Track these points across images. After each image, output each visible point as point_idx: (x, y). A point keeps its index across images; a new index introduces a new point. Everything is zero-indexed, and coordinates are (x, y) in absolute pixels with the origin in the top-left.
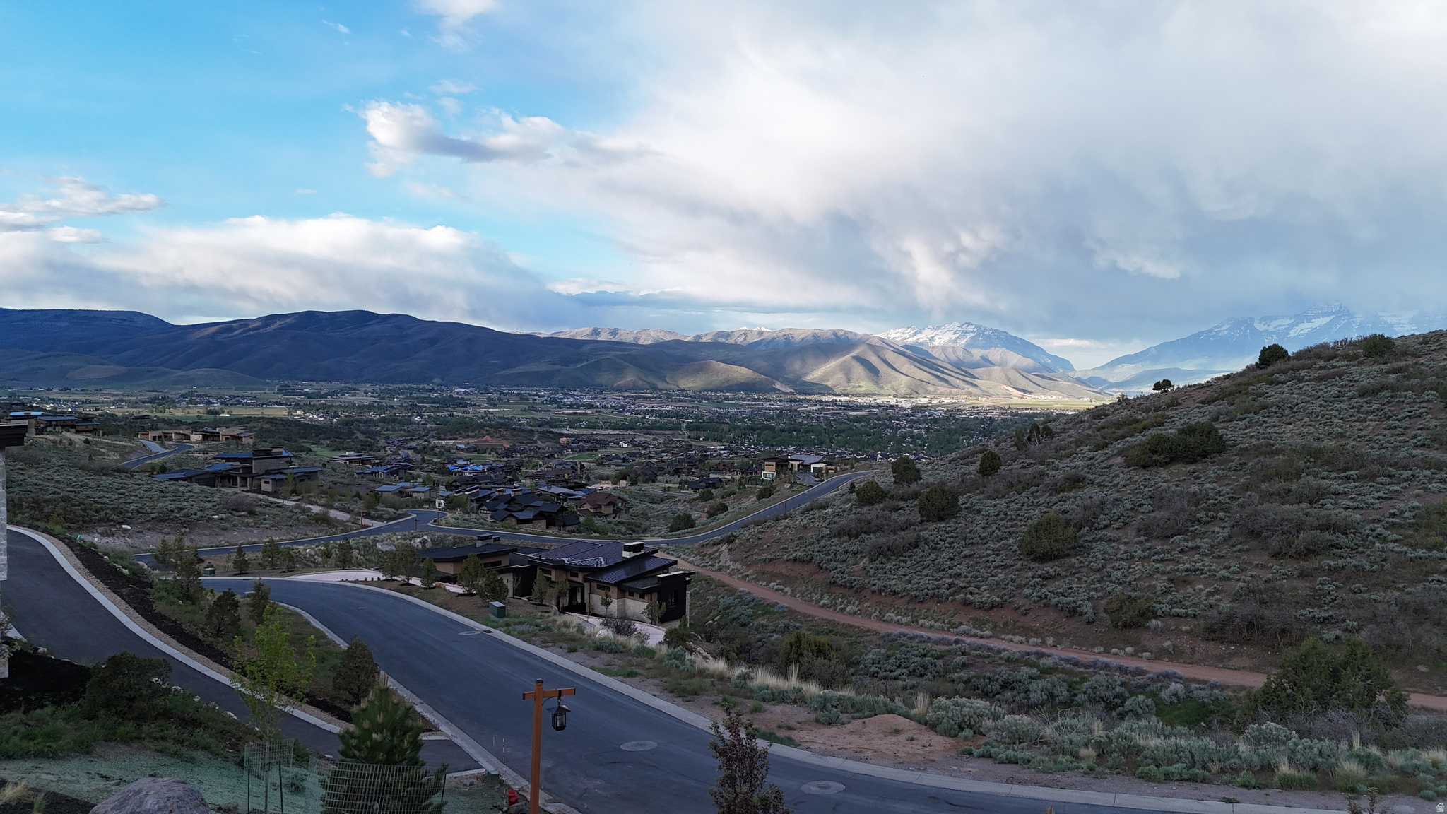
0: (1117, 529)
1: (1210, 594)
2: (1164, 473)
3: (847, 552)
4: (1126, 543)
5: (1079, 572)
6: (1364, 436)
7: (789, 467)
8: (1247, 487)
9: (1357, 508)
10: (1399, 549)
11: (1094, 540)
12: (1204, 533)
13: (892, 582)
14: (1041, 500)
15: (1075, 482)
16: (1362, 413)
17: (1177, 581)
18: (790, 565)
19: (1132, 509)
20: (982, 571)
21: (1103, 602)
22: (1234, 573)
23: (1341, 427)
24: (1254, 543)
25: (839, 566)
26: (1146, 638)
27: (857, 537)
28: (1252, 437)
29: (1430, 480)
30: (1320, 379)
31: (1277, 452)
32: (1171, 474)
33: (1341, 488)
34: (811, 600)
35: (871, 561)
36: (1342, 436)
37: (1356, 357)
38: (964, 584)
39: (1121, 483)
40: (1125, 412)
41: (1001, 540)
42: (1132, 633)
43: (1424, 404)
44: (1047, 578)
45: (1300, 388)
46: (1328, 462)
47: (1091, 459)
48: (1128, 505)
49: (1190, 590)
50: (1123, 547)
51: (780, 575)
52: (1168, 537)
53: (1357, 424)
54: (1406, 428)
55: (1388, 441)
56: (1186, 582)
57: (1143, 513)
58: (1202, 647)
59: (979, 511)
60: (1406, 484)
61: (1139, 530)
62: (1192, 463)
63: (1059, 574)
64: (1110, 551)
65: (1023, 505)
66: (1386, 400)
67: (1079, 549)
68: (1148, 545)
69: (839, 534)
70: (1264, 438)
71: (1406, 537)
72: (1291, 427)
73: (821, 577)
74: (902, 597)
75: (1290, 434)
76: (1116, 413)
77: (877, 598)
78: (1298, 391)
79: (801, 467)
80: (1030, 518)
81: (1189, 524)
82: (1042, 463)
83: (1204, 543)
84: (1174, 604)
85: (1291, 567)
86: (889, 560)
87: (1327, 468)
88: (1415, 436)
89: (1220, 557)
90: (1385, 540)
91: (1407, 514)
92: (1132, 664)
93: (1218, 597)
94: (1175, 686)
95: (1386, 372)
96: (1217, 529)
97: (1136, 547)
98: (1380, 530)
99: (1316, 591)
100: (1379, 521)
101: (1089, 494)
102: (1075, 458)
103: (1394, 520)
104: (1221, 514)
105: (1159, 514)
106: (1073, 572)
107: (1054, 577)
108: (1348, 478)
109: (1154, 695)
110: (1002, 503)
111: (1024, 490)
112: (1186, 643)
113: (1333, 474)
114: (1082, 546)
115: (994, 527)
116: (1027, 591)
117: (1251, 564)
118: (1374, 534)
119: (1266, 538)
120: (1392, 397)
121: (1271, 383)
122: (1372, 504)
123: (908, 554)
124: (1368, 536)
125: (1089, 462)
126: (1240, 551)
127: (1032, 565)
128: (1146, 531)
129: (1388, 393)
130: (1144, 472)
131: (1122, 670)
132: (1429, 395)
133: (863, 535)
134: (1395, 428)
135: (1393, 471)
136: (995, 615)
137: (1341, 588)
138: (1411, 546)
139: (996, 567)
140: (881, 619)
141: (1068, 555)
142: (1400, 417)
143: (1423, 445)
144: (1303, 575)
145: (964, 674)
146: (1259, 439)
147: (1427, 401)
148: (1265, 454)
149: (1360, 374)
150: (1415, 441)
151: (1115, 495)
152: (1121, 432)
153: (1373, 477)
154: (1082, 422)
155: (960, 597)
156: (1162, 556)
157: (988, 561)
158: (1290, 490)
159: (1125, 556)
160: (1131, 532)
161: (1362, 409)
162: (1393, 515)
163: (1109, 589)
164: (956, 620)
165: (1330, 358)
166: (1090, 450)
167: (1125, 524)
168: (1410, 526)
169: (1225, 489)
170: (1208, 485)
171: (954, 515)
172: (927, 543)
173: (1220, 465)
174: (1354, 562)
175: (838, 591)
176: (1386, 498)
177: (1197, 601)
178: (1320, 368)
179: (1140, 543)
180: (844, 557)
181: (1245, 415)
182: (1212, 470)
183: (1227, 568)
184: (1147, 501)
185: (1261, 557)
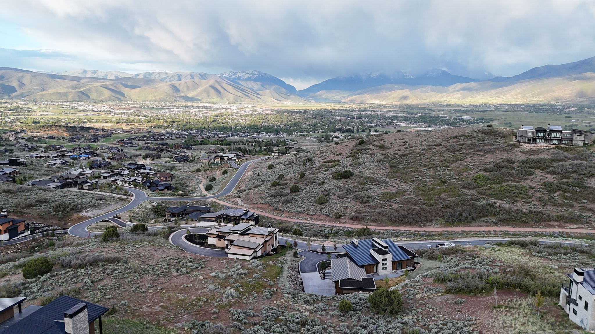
0: (333, 196)
1: (350, 211)
2: (341, 181)
3: (276, 201)
4: (335, 200)
5: (328, 207)
6: (376, 174)
7: (224, 159)
8: (356, 186)
9: (373, 192)
10: (379, 201)
11: (329, 199)
12: (349, 197)
13: (290, 209)
14: (316, 187)
15: (323, 182)
16: (377, 167)
17: (345, 209)
18: (262, 205)
19: (336, 191)
20: (309, 206)
21: (334, 213)
22: (354, 207)
23: (373, 171)
24: (357, 200)
25: (275, 205)
26: (341, 221)
27: (276, 197)
28: (357, 172)
29: (385, 186)
30: (370, 154)
31: (362, 177)
33: (371, 187)
34: (271, 214)
35: (283, 203)
36: (373, 173)
39: (333, 183)
40: (328, 153)
42: (339, 219)
43: (387, 166)
44: (322, 208)
45: (367, 157)
46: (370, 181)
47: (325, 174)
49: (347, 210)
51: (260, 207)
52: (343, 198)
53: (376, 170)
55: (380, 176)
57: (338, 192)
58: (350, 221)
59: (303, 190)
60: (381, 187)
62: (346, 179)
63: (324, 207)
64: (333, 202)
65: (313, 188)
66: (381, 164)
67: (327, 201)
68: (339, 200)
69: (272, 196)
70: (359, 173)
71: (380, 199)
72: (364, 170)
73: (271, 208)
74: (294, 213)
75: (364, 172)
76: (326, 152)
77: (288, 213)
79: (229, 159)
80: (315, 192)
81: (346, 195)
82: (313, 174)
83: (349, 200)
84: (345, 214)
85: (363, 205)
86: (287, 204)
88: (384, 175)
89: (352, 203)
90: (377, 199)
91: (381, 194)
92: (340, 225)
93: (352, 212)
94: (346, 229)
95: (382, 155)
96: (351, 197)
97: (337, 201)
99: (366, 210)
100: (376, 195)
101: (327, 187)
102: (321, 173)
104: (352, 193)
105: (341, 193)
108: (373, 185)
109: (343, 230)
110: (308, 188)
111: (312, 184)
112: (347, 220)
113: (371, 184)
115: (308, 195)
116: (319, 212)
117: (357, 205)
119: (359, 199)
121: (361, 153)
122: (376, 191)
123: (291, 202)
124: (375, 198)
126: (355, 202)
127: (319, 205)
128: (339, 197)
129: (382, 162)
130: (337, 180)
131: (338, 227)
132: (388, 163)
133: (278, 197)
134: (382, 172)
135: (380, 183)
136: (314, 217)
139: (311, 206)
140: (290, 218)
141: (325, 203)
142: (383, 169)
143: (385, 177)
144: (364, 207)
145: (314, 229)
148: (360, 177)
149: (378, 154)
151: (332, 187)
152: (330, 165)
153: (376, 185)
155: (306, 213)
156: (342, 203)
157: (309, 204)
158: (363, 188)
159: (336, 203)
160: (336, 196)
162: (379, 194)
163: (334, 211)
164: (307, 218)
165: (373, 145)
166: (324, 171)
168: (381, 196)
169: (352, 186)
170: (349, 185)
171: (298, 191)
172: (294, 199)
174: (372, 204)
175: (278, 212)
176: (378, 190)
177: (348, 213)
178: (371, 150)
180: (275, 203)
181: (356, 165)
182: (350, 181)
183: (353, 205)
184: (338, 189)
185: (358, 203)
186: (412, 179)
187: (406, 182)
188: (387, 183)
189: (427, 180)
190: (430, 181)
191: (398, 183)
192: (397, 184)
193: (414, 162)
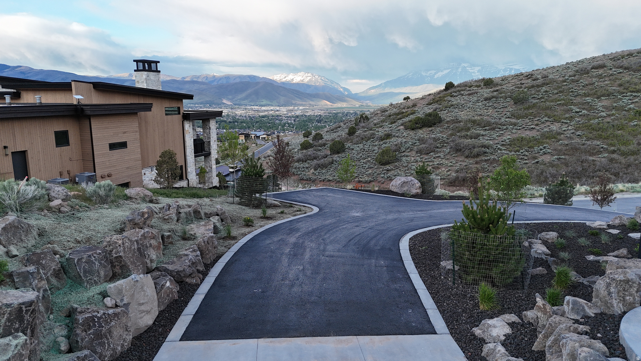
0: (408, 152)
1: (447, 171)
2: (421, 131)
3: (303, 167)
4: (413, 157)
5: (399, 168)
6: (489, 115)
7: (250, 137)
8: (452, 135)
9: (490, 140)
10: (506, 152)
11: (401, 157)
12: (440, 151)
13: (328, 177)
14: (376, 143)
15: (388, 136)
16: (486, 107)
19: (412, 145)
20: (362, 170)
22: (454, 164)
23: (480, 112)
24: (459, 153)
25: (302, 173)
27: (306, 162)
28: (450, 117)
29: (512, 129)
30: (469, 95)
31: (460, 122)
32: (423, 131)
33: (484, 133)
35: (315, 170)
36: (481, 115)
37: (479, 86)
38: (357, 175)
39: (406, 135)
40: (394, 110)
41: (365, 159)
43: (507, 103)
44: (388, 171)
45: (463, 98)
46: (478, 125)
47: (390, 127)
48: (411, 143)
49: (440, 171)
50: (412, 158)
52: (428, 154)
53: (486, 110)
54: (502, 111)
55: (497, 116)
56: (438, 168)
57: (416, 146)
59: (353, 149)
60: (505, 131)
61: (417, 152)
62: (430, 127)
63: (392, 169)
64: (409, 160)
65: (369, 146)
66: (494, 102)
67: (397, 160)
68: (421, 157)
69: (298, 160)
70: (455, 117)
71: (508, 148)
72: (463, 112)
73: (295, 177)
74: (333, 182)
75: (463, 115)
76: (391, 110)
78: (463, 99)
79: (255, 137)
80: (374, 150)
81: (435, 148)
82: (371, 130)
83: (441, 155)
85: (473, 160)
86: (322, 169)
87: (478, 126)
88: (506, 114)
89: (448, 159)
90: (501, 150)
91: (507, 141)
93: (450, 172)
95: (492, 92)
96: (445, 150)
97: (418, 158)
98: (499, 146)
99: (482, 167)
100: (498, 144)
101: (395, 140)
102: (384, 127)
103: (503, 143)
104: (445, 145)
105: (423, 146)
106: (397, 168)
107: (390, 170)
108: (486, 130)
110: (361, 146)
111: (368, 140)
113: (481, 129)
114: (397, 159)
115: (361, 154)
116: (382, 175)
117: (459, 160)
118: (497, 148)
119: (463, 151)
120: (496, 100)
121: (452, 96)
122: (495, 138)
123: (330, 166)
124: (496, 149)
125: (390, 129)
126: (454, 156)
127: (381, 166)
128: (420, 152)
129: (494, 99)
130: (413, 131)
132: (508, 99)
133: (308, 161)
134: (499, 111)
135: (500, 126)
136: (372, 185)
137: (489, 166)
138: (509, 151)
139: (367, 168)
141: (393, 162)
142: (499, 108)
143: (509, 117)
144: (477, 163)
146: (452, 117)
147: (508, 102)
148: (457, 123)
149: (483, 92)
150: (506, 116)
151: (405, 140)
152: (399, 117)
153: (494, 129)
154: (377, 114)
155: (357, 180)
156: (428, 160)
157: (363, 167)
158: (468, 135)
159: (414, 161)
160: (414, 153)
161: (487, 105)
162: (502, 141)
163: (412, 172)
165: (470, 87)
166: (389, 124)
167: (411, 150)
168: (508, 144)
169: (445, 136)
170: (438, 135)
171: (344, 151)
172: (336, 162)
173: (441, 127)
174: (493, 157)
175: (305, 182)
176: (499, 136)
177: (443, 174)
178: (468, 91)
179: (418, 156)
180: (303, 169)
181: (446, 109)
182: (438, 129)
183: (451, 162)
184: (417, 142)
185: (462, 158)
186: (567, 115)
187: (555, 121)
188: (515, 124)
189: (604, 114)
190: (609, 116)
191: (539, 123)
192: (537, 125)
193: (561, 92)
